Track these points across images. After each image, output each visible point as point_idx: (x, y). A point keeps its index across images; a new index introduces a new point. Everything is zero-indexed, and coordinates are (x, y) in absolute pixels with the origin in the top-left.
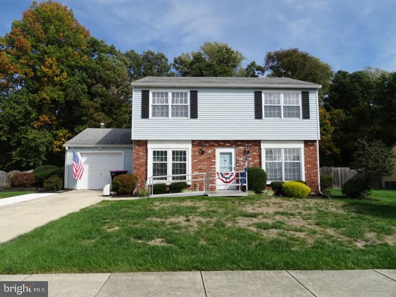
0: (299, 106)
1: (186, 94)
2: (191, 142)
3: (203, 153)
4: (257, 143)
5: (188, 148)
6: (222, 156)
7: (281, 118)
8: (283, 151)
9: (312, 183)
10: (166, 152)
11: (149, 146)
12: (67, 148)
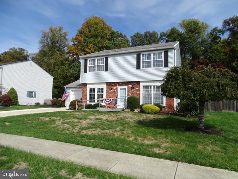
0: (162, 60)
1: (103, 59)
2: (106, 83)
3: (111, 89)
4: (138, 83)
5: (105, 87)
6: (121, 90)
7: (151, 67)
8: (152, 87)
9: (171, 106)
10: (95, 89)
11: (88, 86)
12: (66, 88)
